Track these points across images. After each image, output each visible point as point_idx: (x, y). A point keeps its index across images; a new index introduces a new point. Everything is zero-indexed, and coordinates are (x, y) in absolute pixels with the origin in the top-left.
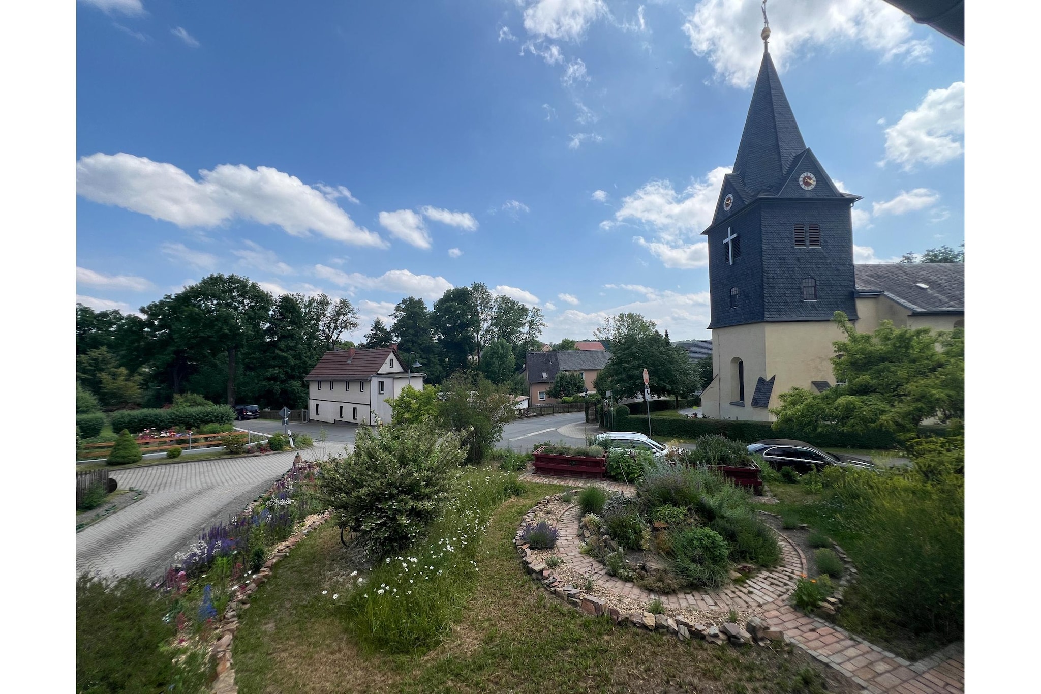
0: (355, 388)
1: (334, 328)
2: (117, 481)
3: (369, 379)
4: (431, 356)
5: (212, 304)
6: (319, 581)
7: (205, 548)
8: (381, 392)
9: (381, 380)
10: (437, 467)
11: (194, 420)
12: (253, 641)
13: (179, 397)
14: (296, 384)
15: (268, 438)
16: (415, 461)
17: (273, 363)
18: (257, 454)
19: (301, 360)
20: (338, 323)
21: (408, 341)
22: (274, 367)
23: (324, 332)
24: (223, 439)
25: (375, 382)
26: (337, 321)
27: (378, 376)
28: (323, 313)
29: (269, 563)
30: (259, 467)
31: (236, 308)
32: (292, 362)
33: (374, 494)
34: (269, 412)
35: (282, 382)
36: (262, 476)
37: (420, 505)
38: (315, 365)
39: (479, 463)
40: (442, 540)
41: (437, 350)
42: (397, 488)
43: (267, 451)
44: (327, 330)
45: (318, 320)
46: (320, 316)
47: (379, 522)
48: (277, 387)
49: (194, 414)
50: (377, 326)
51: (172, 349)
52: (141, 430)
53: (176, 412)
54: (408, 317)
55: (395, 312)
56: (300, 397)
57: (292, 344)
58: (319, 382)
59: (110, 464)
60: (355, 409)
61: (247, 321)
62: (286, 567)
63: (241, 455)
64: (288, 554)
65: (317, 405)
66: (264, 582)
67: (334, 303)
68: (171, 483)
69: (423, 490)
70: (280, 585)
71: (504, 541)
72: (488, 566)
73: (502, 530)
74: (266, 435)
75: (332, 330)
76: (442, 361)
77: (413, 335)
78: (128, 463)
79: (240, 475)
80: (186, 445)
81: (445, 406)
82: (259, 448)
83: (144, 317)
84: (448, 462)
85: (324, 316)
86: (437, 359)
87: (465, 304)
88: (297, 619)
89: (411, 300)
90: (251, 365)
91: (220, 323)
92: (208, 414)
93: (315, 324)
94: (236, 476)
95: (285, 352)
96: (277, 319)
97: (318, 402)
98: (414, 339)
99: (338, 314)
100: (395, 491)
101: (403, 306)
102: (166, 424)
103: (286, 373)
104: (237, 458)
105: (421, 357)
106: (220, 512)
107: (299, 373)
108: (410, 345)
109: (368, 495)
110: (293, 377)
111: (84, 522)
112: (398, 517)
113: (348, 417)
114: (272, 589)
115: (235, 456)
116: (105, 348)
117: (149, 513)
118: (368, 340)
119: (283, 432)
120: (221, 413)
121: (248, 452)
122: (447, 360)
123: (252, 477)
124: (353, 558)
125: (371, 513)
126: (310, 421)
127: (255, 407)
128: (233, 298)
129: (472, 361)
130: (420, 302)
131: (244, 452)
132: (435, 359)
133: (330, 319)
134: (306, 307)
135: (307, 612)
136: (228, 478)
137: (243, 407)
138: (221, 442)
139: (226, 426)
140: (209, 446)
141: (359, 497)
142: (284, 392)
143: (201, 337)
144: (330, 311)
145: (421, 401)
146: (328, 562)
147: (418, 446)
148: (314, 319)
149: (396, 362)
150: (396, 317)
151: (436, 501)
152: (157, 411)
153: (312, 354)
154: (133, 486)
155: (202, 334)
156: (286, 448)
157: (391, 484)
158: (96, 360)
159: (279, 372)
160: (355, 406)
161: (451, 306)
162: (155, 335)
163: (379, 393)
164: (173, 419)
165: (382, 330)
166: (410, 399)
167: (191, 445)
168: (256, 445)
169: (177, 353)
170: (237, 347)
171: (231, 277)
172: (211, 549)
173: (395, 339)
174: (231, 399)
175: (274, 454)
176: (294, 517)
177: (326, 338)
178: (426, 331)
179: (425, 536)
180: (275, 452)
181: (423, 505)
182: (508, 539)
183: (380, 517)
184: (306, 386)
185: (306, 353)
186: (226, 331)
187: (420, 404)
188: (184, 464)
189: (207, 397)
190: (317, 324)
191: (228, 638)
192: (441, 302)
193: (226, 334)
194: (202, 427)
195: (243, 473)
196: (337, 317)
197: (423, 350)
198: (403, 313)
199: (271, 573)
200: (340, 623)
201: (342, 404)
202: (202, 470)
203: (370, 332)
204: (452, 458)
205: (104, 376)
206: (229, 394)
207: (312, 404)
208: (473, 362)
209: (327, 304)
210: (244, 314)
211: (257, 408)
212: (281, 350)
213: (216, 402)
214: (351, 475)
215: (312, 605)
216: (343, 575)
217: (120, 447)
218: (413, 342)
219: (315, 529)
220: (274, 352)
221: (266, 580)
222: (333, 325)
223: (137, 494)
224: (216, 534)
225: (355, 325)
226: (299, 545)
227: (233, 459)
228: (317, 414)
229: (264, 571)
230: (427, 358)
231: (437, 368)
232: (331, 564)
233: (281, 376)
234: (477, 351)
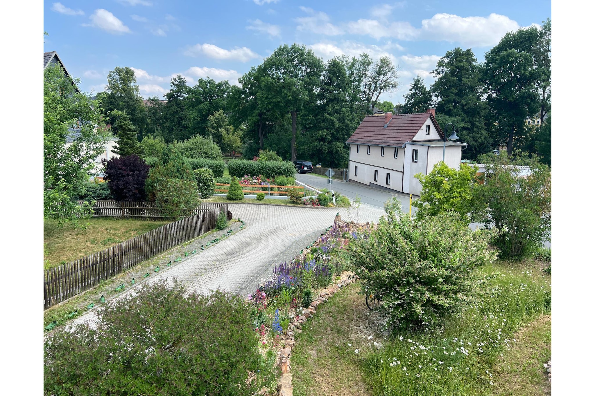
0: (389, 153)
1: (375, 89)
2: (232, 213)
3: (403, 146)
4: (476, 119)
5: (280, 73)
6: (348, 331)
7: (276, 279)
8: (415, 160)
9: (415, 147)
10: (458, 268)
11: (271, 171)
12: (303, 358)
13: (262, 152)
14: (339, 145)
15: (318, 193)
16: (435, 255)
17: (323, 125)
18: (309, 206)
19: (344, 123)
20: (378, 83)
21: (449, 102)
22: (323, 129)
23: (365, 93)
24: (288, 189)
25: (409, 149)
26: (376, 82)
27: (413, 143)
28: (365, 74)
29: (315, 303)
30: (311, 218)
31: (297, 76)
32: (337, 124)
33: (393, 277)
34: (320, 168)
35: (329, 143)
36: (312, 227)
37: (437, 300)
38: (356, 128)
39: (518, 260)
40: (456, 339)
41: (483, 112)
42: (414, 277)
43: (316, 205)
44: (368, 91)
45: (360, 81)
46: (362, 77)
47: (396, 303)
48: (325, 147)
49: (271, 167)
50: (417, 85)
51: (257, 112)
52: (243, 176)
53: (261, 164)
54: (453, 73)
55: (437, 68)
56: (343, 157)
57: (337, 107)
58: (358, 146)
59: (229, 198)
60: (388, 175)
61: (304, 87)
62: (326, 310)
63: (299, 206)
64: (327, 300)
65: (356, 167)
66: (310, 317)
67: (375, 63)
68: (259, 219)
69: (440, 286)
70: (321, 323)
71: (533, 361)
72: (507, 381)
73: (533, 348)
74: (316, 190)
75: (372, 91)
76: (489, 125)
77: (456, 94)
78: (237, 200)
79: (298, 222)
80: (267, 192)
81: (482, 190)
82: (311, 201)
83: (240, 86)
84: (472, 263)
85: (365, 77)
86: (483, 122)
87: (529, 51)
88: (331, 355)
89: (457, 52)
90: (307, 126)
91: (286, 90)
92: (279, 168)
93: (357, 86)
94: (296, 223)
95: (332, 115)
96: (326, 84)
97: (357, 164)
98: (457, 99)
99: (379, 74)
100: (413, 280)
101: (447, 60)
102: (256, 173)
103: (332, 134)
104: (297, 207)
105: (463, 120)
106: (285, 251)
107: (343, 135)
108: (451, 106)
109: (388, 277)
110: (337, 139)
111: (218, 238)
112: (414, 304)
113: (381, 181)
114: (315, 324)
115: (296, 205)
116: (221, 111)
117: (248, 240)
118: (407, 101)
119: (328, 190)
120: (287, 168)
121: (304, 204)
122: (497, 124)
123: (306, 226)
124: (375, 322)
125: (390, 293)
126: (350, 180)
127: (309, 163)
128: (294, 66)
129: (530, 126)
130: (468, 53)
131: (301, 203)
132: (480, 122)
133: (370, 80)
134: (349, 69)
135: (338, 353)
136: (291, 224)
137: (301, 163)
138: (287, 193)
139: (290, 179)
140: (280, 195)
141: (379, 276)
142: (330, 152)
143: (274, 102)
144: (371, 71)
145: (454, 181)
146: (355, 318)
147: (440, 241)
148: (356, 81)
149: (433, 129)
150: (438, 73)
151: (454, 300)
152: (251, 162)
153: (353, 117)
154: (240, 218)
155: (274, 100)
156: (330, 204)
157: (410, 273)
158: (218, 119)
159: (327, 134)
160: (389, 172)
161: (509, 55)
162: (247, 101)
163: (413, 161)
164: (259, 169)
165: (422, 89)
166: (442, 178)
167: (270, 192)
168: (310, 199)
169: (260, 115)
170: (298, 110)
171: (294, 47)
172: (280, 280)
173: (435, 99)
174: (294, 155)
175: (322, 208)
176: (332, 271)
177: (367, 100)
178: (472, 89)
179: (441, 327)
180: (322, 207)
181: (439, 300)
182: (538, 360)
183: (397, 299)
184: (347, 148)
185: (348, 116)
186: (290, 97)
187: (452, 185)
188: (266, 206)
189: (278, 154)
190: (358, 86)
191: (288, 350)
192: (497, 50)
193: (290, 100)
194: (276, 177)
195: (300, 221)
196: (377, 77)
197: (466, 112)
198: (446, 69)
199: (315, 312)
200: (361, 373)
201: (377, 169)
202: (276, 213)
203: (410, 93)
204: (477, 261)
205: (223, 131)
206: (293, 151)
207: (352, 165)
208: (533, 127)
209: (369, 64)
210: (302, 81)
211: (311, 164)
212: (328, 114)
213: (284, 159)
214: (374, 255)
215: (342, 349)
216: (366, 333)
217: (233, 188)
218: (455, 102)
219: (347, 285)
220: (323, 116)
221: (312, 316)
222: (373, 86)
223: (242, 224)
224: (282, 270)
225: (394, 85)
226: (335, 295)
227: (294, 208)
228: (356, 175)
229: (311, 309)
230: (470, 121)
231: (482, 134)
232: (357, 320)
233: (328, 137)
234: (540, 113)
